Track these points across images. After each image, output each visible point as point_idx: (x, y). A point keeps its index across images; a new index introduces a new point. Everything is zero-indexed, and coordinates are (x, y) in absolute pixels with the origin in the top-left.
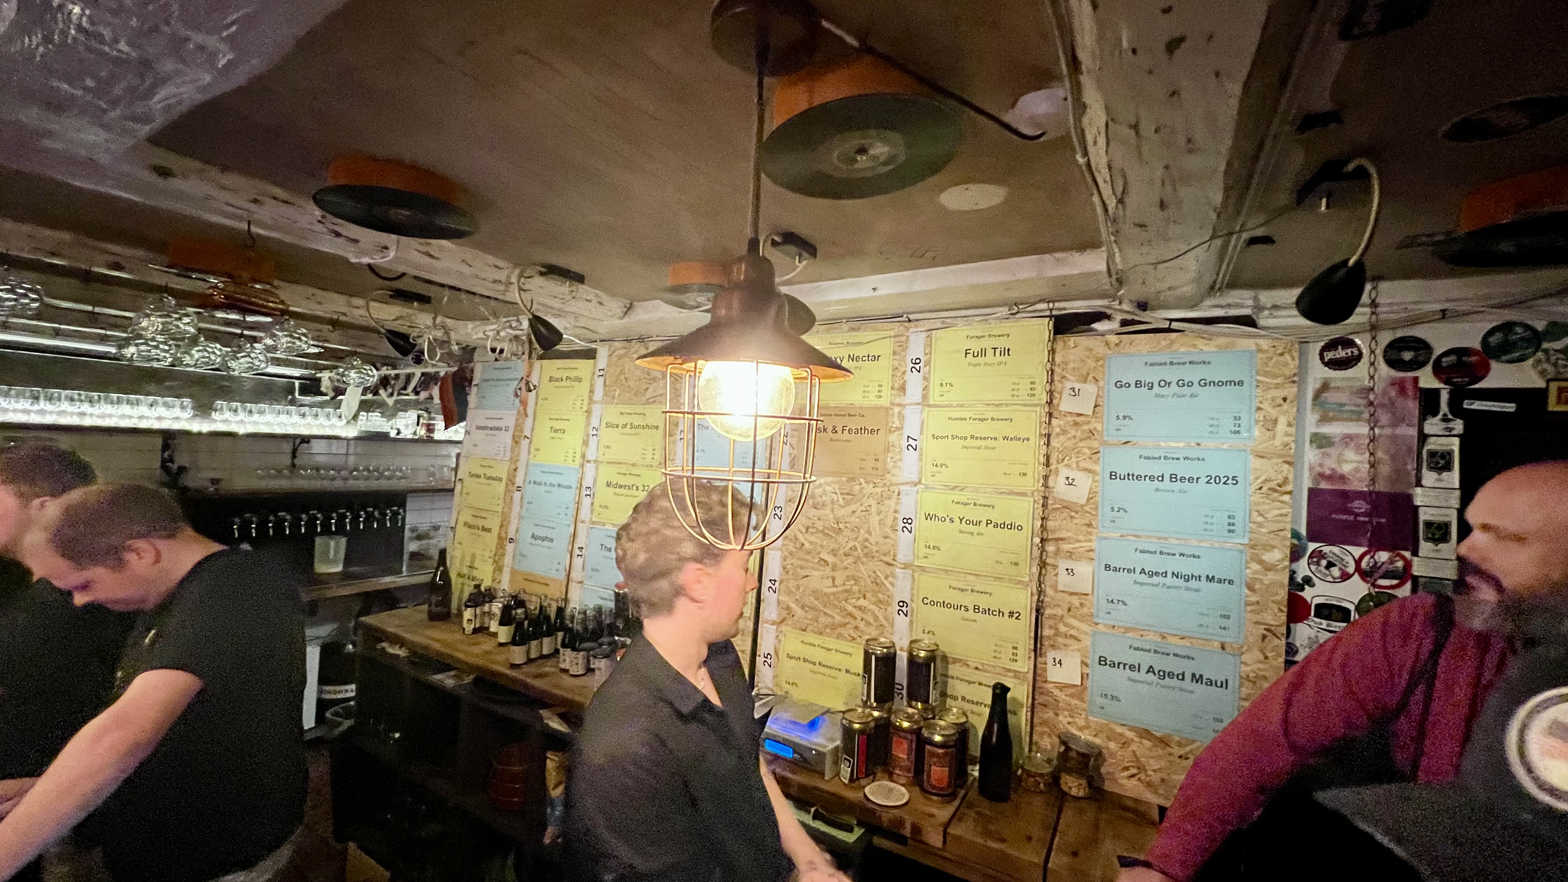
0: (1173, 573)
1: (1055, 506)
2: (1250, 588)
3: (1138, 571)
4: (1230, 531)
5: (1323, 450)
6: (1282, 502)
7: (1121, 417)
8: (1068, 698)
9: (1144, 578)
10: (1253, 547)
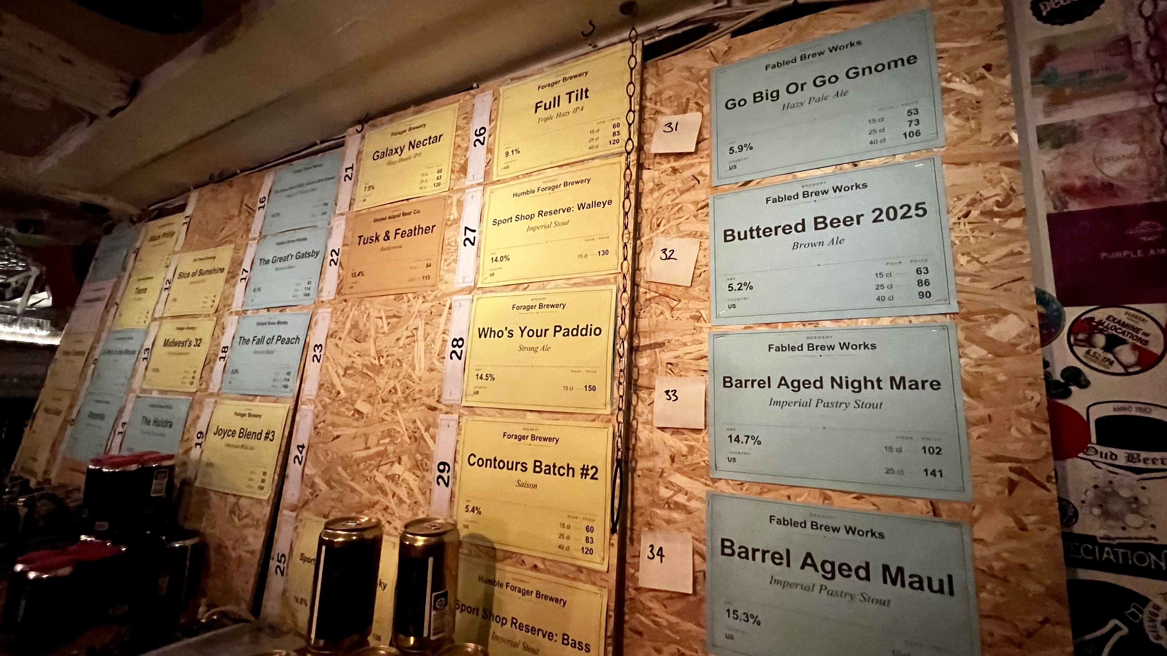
0: (833, 379)
1: (648, 296)
2: (971, 391)
3: (775, 382)
4: (922, 295)
5: (1062, 150)
6: (1010, 231)
7: (736, 149)
8: (674, 619)
9: (786, 394)
10: (967, 317)
